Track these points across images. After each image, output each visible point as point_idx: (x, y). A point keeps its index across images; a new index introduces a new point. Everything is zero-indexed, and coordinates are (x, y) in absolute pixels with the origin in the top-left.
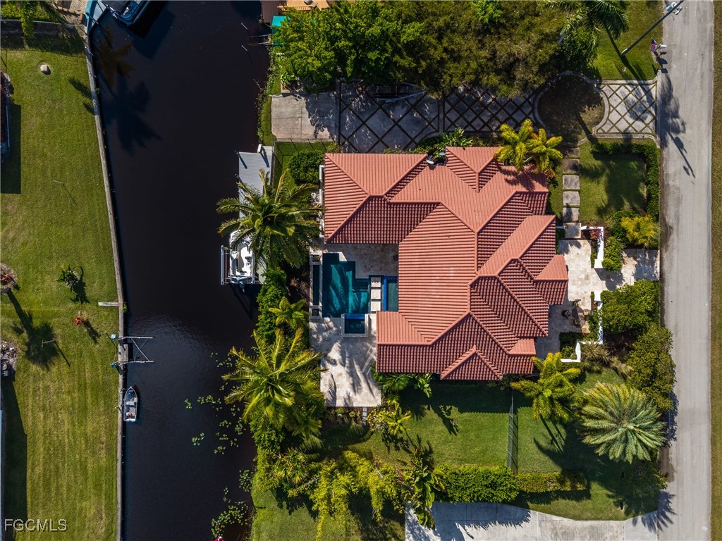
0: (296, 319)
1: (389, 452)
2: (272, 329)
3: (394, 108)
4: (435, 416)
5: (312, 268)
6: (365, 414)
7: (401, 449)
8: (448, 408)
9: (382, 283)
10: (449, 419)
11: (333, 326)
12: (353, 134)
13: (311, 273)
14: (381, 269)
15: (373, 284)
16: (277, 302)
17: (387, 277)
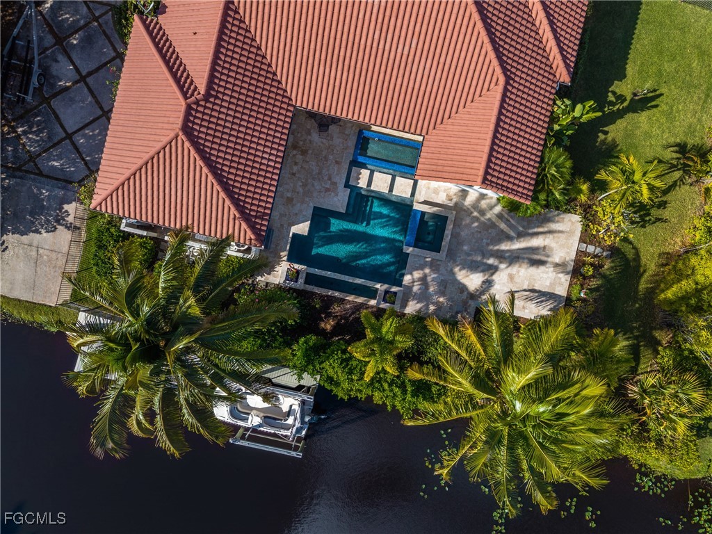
0: (395, 334)
1: (666, 221)
2: (403, 383)
3: (53, 77)
4: (621, 124)
5: (309, 288)
6: (591, 249)
7: (664, 199)
8: (611, 98)
9: (364, 166)
10: (632, 99)
11: (421, 272)
12: (83, 159)
13: (317, 290)
14: (337, 162)
15: (363, 183)
16: (354, 363)
17: (355, 155)
